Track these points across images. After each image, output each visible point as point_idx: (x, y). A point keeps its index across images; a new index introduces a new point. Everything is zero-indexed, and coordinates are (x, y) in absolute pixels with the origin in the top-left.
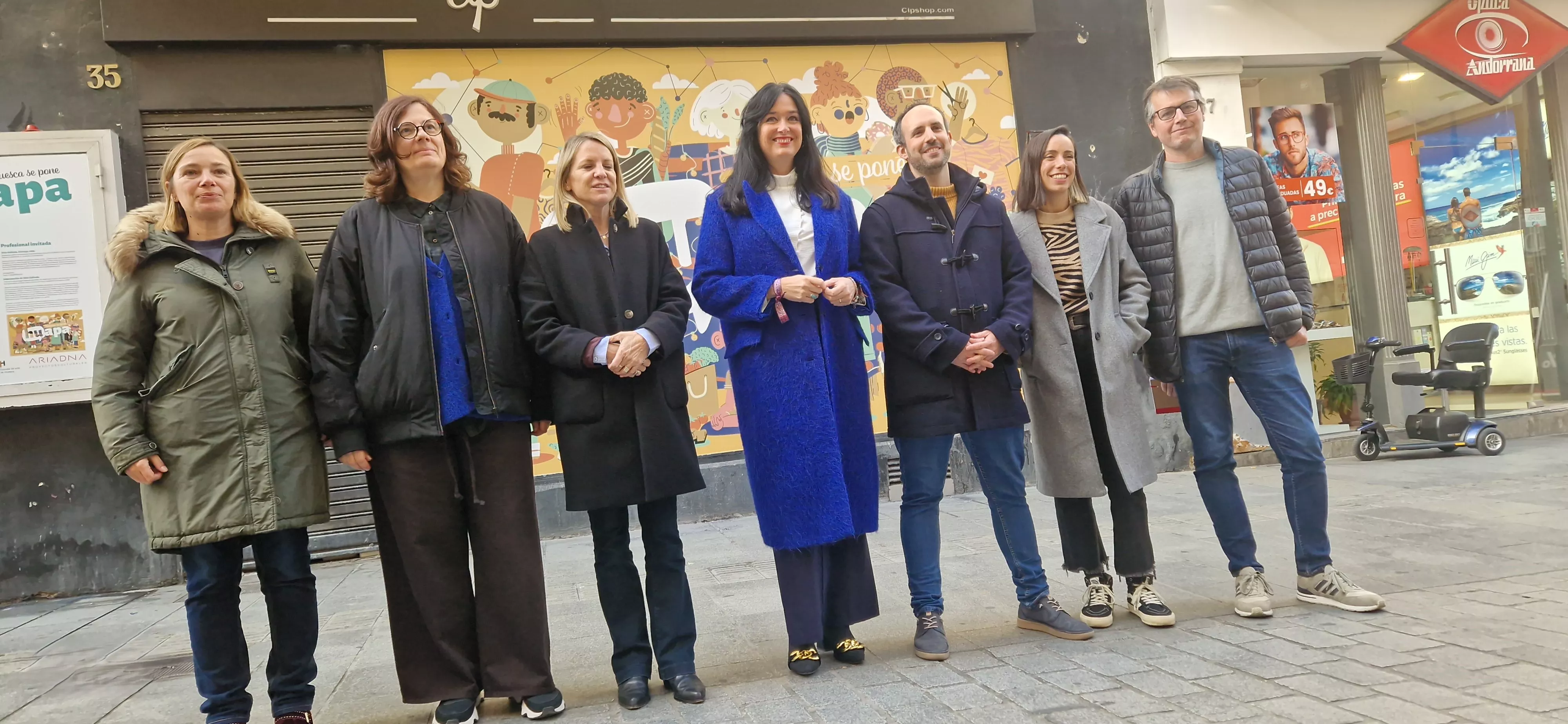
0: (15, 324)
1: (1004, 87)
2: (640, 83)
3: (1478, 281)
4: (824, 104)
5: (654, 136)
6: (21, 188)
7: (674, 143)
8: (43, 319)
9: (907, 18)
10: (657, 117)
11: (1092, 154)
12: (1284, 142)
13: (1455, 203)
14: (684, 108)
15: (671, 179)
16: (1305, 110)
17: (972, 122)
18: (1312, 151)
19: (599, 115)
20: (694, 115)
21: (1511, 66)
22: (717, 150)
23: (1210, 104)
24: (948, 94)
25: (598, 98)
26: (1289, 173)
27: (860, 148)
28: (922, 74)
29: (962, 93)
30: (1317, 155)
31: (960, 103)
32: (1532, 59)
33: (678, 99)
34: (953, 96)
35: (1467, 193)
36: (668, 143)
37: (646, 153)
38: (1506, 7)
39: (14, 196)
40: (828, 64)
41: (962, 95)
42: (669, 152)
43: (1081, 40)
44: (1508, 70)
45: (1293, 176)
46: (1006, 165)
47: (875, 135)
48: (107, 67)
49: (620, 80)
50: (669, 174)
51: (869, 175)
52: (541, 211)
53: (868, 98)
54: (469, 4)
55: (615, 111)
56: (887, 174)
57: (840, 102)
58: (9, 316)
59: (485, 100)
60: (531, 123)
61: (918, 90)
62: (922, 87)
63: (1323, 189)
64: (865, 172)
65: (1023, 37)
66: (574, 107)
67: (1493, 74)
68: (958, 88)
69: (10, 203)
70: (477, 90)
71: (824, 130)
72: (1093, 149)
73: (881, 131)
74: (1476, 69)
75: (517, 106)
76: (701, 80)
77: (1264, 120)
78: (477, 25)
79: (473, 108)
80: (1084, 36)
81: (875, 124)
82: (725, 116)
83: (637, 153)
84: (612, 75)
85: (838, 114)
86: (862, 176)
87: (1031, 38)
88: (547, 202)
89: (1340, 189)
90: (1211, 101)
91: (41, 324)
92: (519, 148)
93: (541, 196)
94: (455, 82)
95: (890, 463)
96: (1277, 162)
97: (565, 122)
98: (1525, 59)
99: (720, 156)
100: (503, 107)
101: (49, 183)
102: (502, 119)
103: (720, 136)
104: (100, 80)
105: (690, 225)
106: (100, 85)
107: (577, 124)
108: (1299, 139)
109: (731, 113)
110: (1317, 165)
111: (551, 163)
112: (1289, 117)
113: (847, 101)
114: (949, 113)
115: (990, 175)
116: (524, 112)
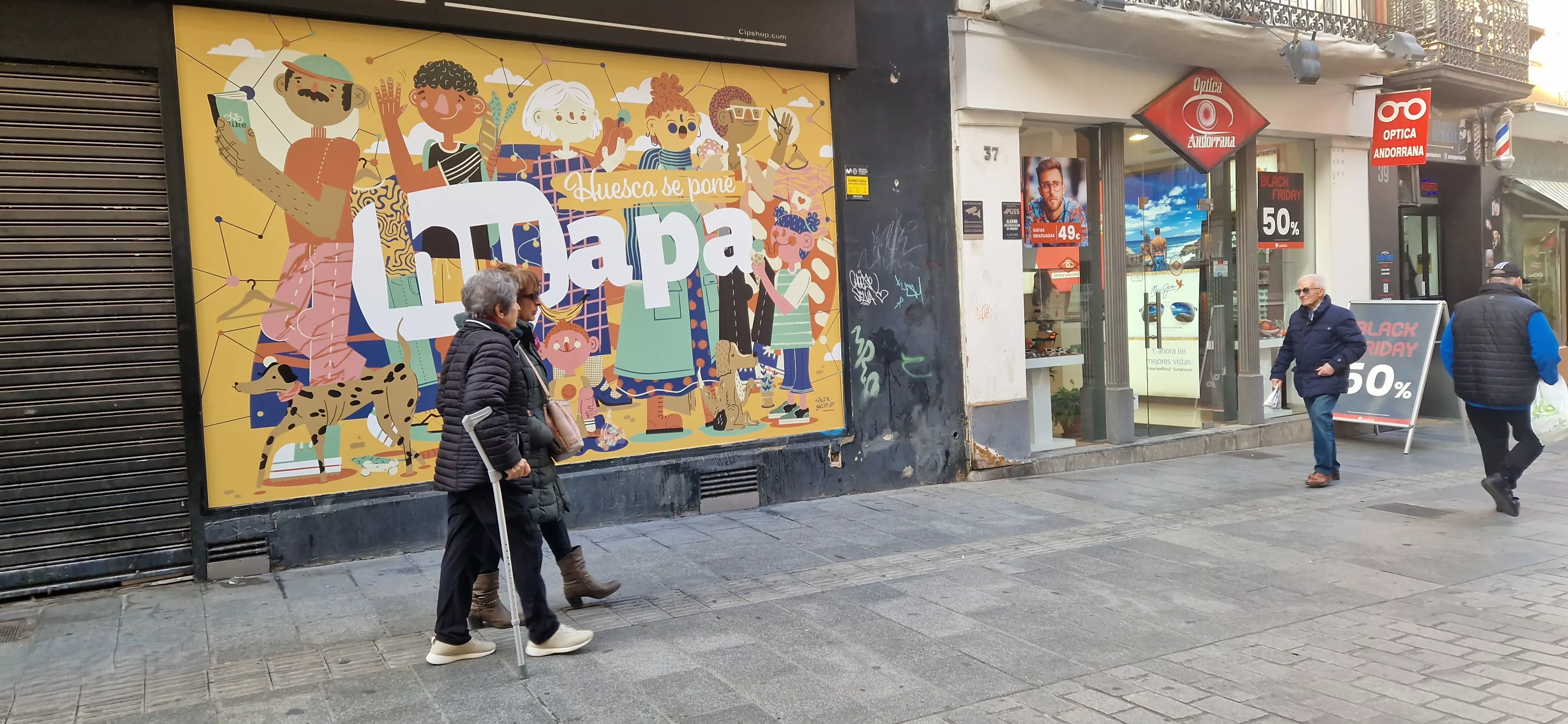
1: (825, 117)
2: (471, 75)
3: (1159, 307)
4: (659, 116)
5: (484, 132)
7: (504, 142)
9: (743, 40)
10: (488, 112)
11: (895, 187)
12: (1046, 190)
13: (1147, 239)
14: (517, 106)
15: (499, 179)
16: (1064, 162)
17: (795, 148)
18: (1067, 199)
19: (424, 104)
20: (527, 115)
21: (1219, 142)
22: (549, 154)
23: (995, 152)
24: (775, 119)
25: (424, 85)
26: (1048, 219)
27: (691, 164)
28: (752, 96)
29: (787, 118)
30: (1071, 203)
31: (785, 128)
32: (1233, 138)
33: (511, 95)
35: (1157, 232)
36: (498, 141)
37: (475, 150)
38: (1220, 91)
40: (664, 75)
41: (787, 121)
42: (499, 151)
43: (894, 80)
44: (1216, 146)
45: (1051, 220)
46: (823, 193)
47: (705, 152)
49: (450, 69)
50: (498, 174)
51: (698, 192)
52: (354, 204)
53: (701, 114)
55: (442, 101)
56: (715, 192)
57: (674, 115)
59: (294, 75)
60: (347, 105)
61: (748, 111)
62: (752, 109)
63: (1072, 234)
64: (695, 189)
65: (843, 72)
66: (397, 93)
67: (1206, 148)
68: (785, 114)
70: (285, 63)
71: (658, 143)
72: (897, 184)
73: (712, 148)
74: (1195, 143)
75: (332, 86)
76: (536, 78)
79: (279, 83)
80: (896, 77)
81: (706, 141)
82: (559, 118)
83: (464, 149)
84: (441, 62)
85: (672, 128)
86: (691, 192)
87: (851, 73)
88: (361, 194)
89: (1085, 235)
90: (996, 149)
92: (333, 132)
93: (355, 188)
94: (259, 52)
95: (702, 477)
96: (1040, 208)
97: (386, 108)
98: (1229, 138)
99: (552, 160)
100: (315, 85)
102: (313, 99)
103: (553, 139)
105: (518, 230)
107: (399, 111)
108: (1058, 188)
109: (566, 116)
110: (1069, 212)
111: (368, 152)
112: (1052, 168)
113: (681, 115)
114: (775, 137)
115: (808, 200)
116: (339, 92)
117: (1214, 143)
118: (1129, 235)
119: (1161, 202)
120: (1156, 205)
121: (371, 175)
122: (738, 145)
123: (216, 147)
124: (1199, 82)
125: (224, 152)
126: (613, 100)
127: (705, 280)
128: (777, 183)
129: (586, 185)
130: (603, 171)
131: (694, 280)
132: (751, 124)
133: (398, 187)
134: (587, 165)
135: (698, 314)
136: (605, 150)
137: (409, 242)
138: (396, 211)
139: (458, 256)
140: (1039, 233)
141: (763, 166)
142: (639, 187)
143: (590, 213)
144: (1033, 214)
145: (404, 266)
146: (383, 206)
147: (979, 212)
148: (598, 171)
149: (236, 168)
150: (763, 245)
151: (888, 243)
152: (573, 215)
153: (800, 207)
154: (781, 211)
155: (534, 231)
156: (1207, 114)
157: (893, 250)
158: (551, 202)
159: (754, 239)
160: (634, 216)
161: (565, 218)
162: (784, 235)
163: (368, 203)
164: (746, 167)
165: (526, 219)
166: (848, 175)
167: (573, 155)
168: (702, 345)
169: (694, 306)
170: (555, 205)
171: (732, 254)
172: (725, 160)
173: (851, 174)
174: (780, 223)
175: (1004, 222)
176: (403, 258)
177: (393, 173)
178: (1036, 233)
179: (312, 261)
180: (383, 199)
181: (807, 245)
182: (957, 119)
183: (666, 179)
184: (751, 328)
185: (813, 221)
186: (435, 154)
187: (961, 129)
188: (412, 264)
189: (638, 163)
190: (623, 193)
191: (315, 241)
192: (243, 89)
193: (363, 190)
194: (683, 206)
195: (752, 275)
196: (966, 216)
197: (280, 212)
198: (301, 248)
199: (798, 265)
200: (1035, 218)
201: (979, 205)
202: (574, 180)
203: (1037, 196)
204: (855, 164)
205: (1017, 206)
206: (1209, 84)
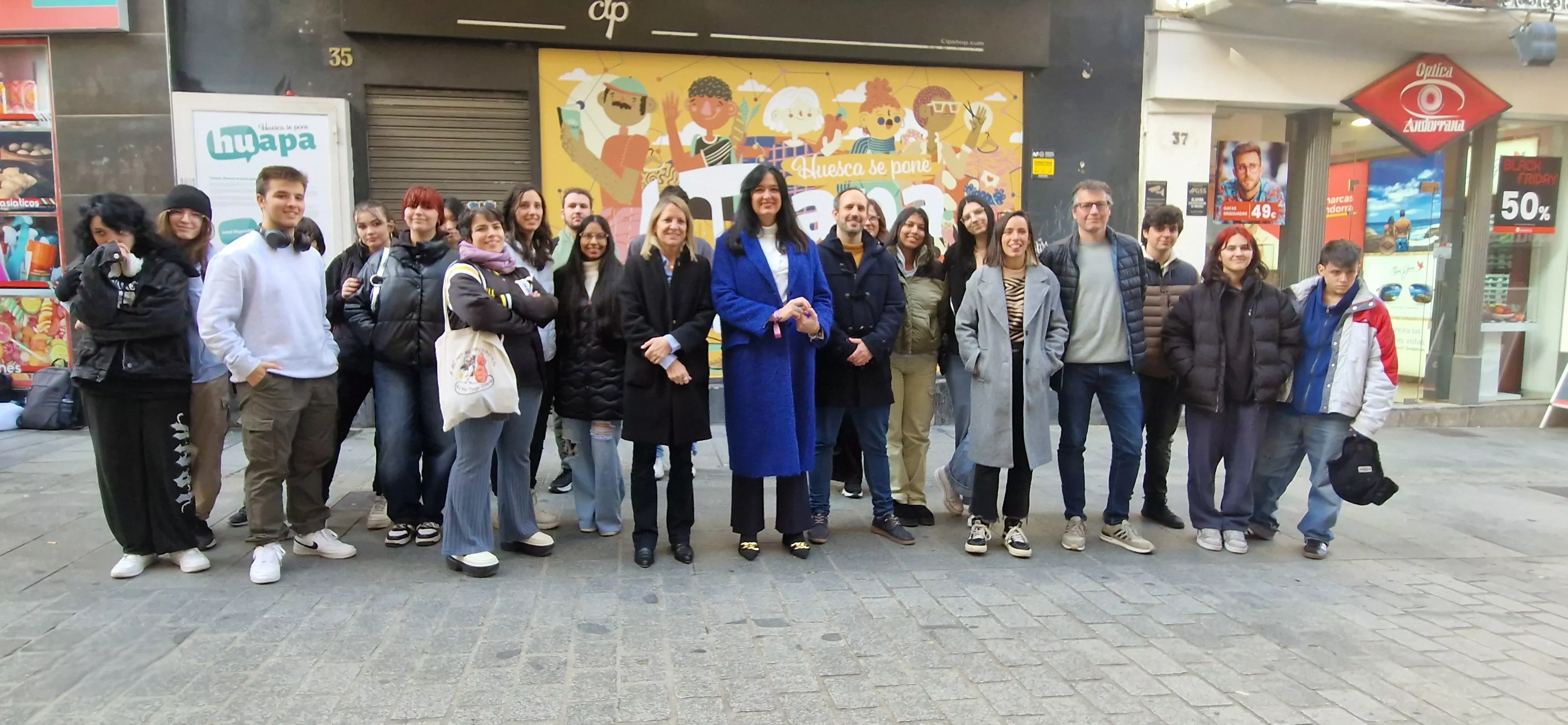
1: (1017, 109)
2: (728, 86)
3: (1397, 288)
4: (870, 112)
5: (735, 128)
6: (282, 138)
7: (749, 135)
9: (945, 48)
10: (739, 113)
11: (1081, 169)
12: (1241, 172)
13: (1391, 221)
15: (744, 163)
16: (1264, 146)
18: (1264, 181)
19: (694, 109)
20: (767, 114)
21: (1443, 127)
22: (782, 143)
23: (1184, 137)
24: (971, 112)
25: (695, 95)
26: (1242, 198)
27: (894, 149)
28: (951, 93)
29: (982, 111)
30: (1268, 184)
31: (979, 119)
32: (1464, 121)
33: (756, 100)
34: (975, 114)
35: (1402, 214)
36: (745, 134)
37: (727, 141)
38: (1450, 76)
39: (278, 143)
40: (877, 80)
41: (981, 113)
42: (744, 142)
43: (1086, 75)
44: (1440, 130)
45: (1245, 200)
46: (1011, 173)
48: (343, 50)
49: (714, 82)
51: (899, 172)
52: (644, 181)
53: (906, 109)
54: (605, 17)
55: (707, 106)
56: (913, 172)
57: (883, 111)
59: (611, 91)
60: (643, 112)
61: (947, 107)
62: (950, 104)
63: (1267, 212)
64: (896, 169)
65: (1037, 70)
66: (676, 101)
67: (1427, 132)
68: (980, 107)
69: (274, 148)
70: (605, 84)
72: (1082, 165)
73: (914, 136)
74: (1412, 127)
75: (634, 98)
76: (775, 85)
77: (1228, 152)
78: (610, 35)
79: (601, 97)
80: (1088, 72)
81: (909, 131)
82: (791, 116)
83: (721, 140)
84: (708, 78)
85: (881, 121)
87: (1045, 71)
89: (1282, 214)
90: (1185, 135)
92: (633, 131)
94: (590, 76)
96: (1234, 188)
97: (668, 112)
98: (1457, 122)
99: (784, 148)
100: (623, 98)
101: (302, 136)
102: (621, 107)
103: (785, 132)
104: (338, 59)
106: (338, 63)
107: (677, 114)
108: (1255, 169)
109: (796, 114)
110: (1266, 193)
111: (654, 144)
112: (1250, 151)
113: (889, 111)
114: (970, 127)
115: (996, 179)
116: (638, 103)
117: (1438, 128)
118: (1372, 217)
119: (1409, 184)
120: (1404, 188)
121: (656, 160)
122: (936, 134)
123: (560, 142)
124: (1424, 67)
125: (565, 145)
126: (834, 100)
128: (969, 164)
129: (809, 166)
130: (822, 155)
132: (948, 116)
133: (673, 169)
134: (811, 150)
136: (825, 139)
139: (709, 217)
140: (1230, 211)
141: (957, 150)
142: (851, 168)
143: (810, 188)
144: (1225, 194)
147: (1163, 190)
148: (818, 156)
149: (571, 156)
150: (952, 215)
152: (797, 189)
153: (988, 184)
154: (971, 187)
156: (1431, 99)
159: (944, 210)
163: (653, 180)
164: (942, 152)
166: (1035, 157)
167: (800, 143)
172: (924, 146)
173: (1038, 157)
175: (1189, 199)
177: (670, 159)
178: (1226, 211)
179: (616, 220)
182: (1146, 107)
183: (872, 161)
185: (1000, 196)
186: (700, 144)
187: (1151, 117)
189: (850, 149)
190: (837, 173)
191: (619, 206)
192: (578, 103)
194: (885, 183)
195: (942, 240)
196: (1148, 194)
198: (609, 211)
200: (1227, 198)
201: (1164, 186)
202: (800, 163)
203: (1232, 177)
204: (1043, 148)
205: (1205, 186)
206: (1437, 69)
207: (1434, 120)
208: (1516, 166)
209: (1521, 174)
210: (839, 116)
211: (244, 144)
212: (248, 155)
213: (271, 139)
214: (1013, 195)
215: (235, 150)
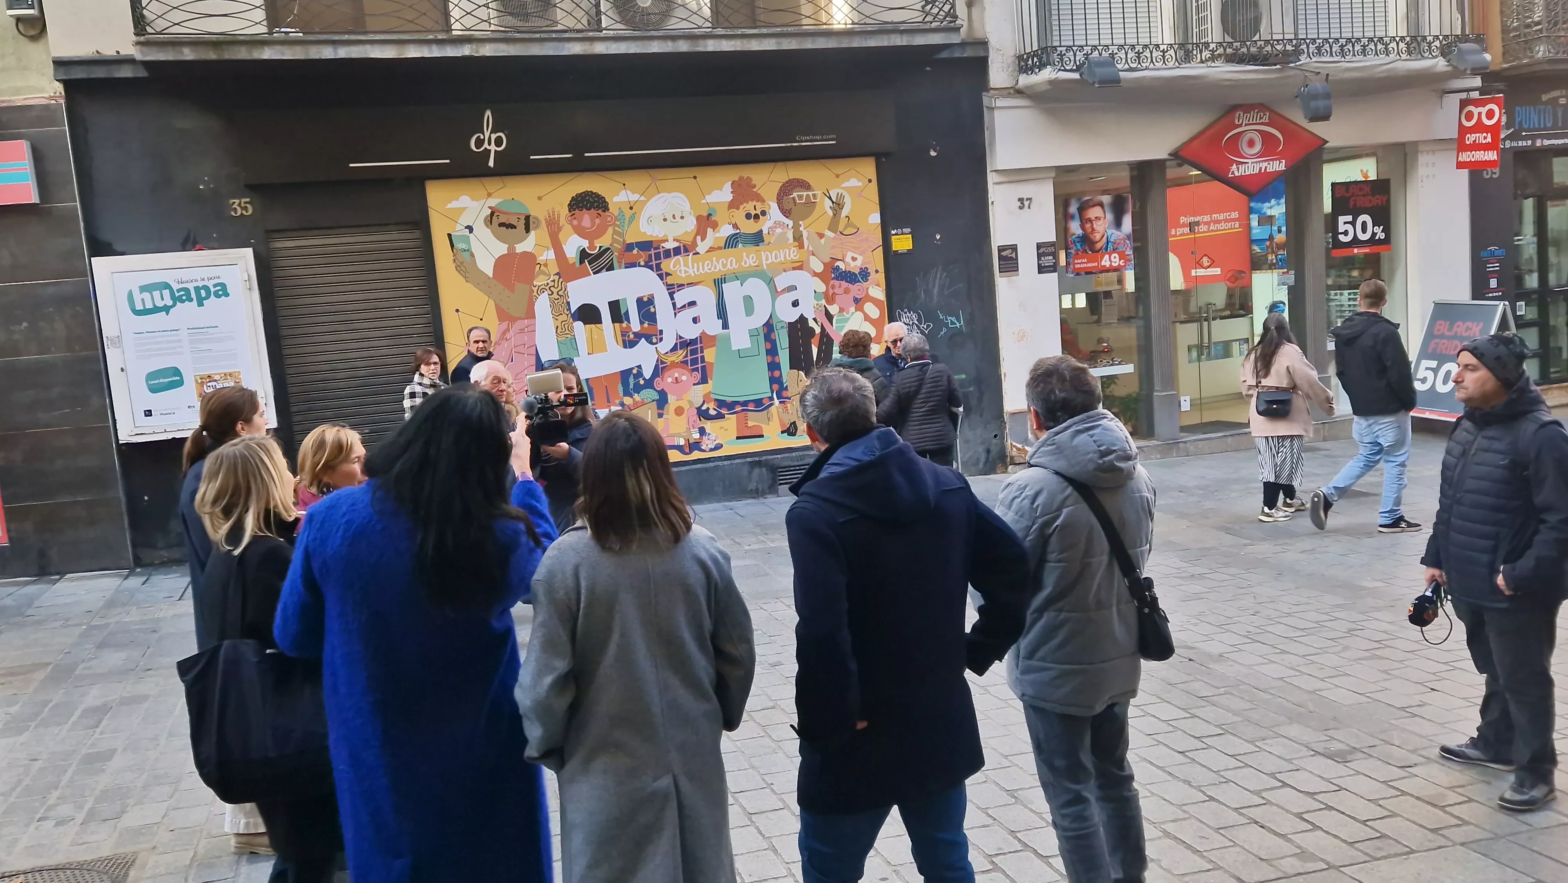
0: (200, 381)
1: (873, 191)
2: (604, 198)
3: (1282, 305)
4: (738, 209)
5: (615, 236)
6: (197, 289)
8: (217, 377)
9: (800, 144)
11: (937, 240)
12: (1088, 226)
14: (636, 216)
15: (626, 267)
16: (1106, 199)
18: (1110, 232)
19: (575, 222)
20: (643, 220)
21: (1266, 167)
22: (660, 246)
23: (1029, 202)
24: (830, 198)
25: (574, 210)
26: (1091, 250)
27: (763, 241)
28: (810, 184)
29: (841, 197)
30: (1115, 235)
31: (839, 205)
32: (1284, 161)
33: (631, 208)
34: (834, 200)
36: (624, 241)
37: (609, 249)
38: (1267, 121)
39: (193, 295)
40: (741, 178)
41: (840, 199)
42: (625, 248)
43: (933, 154)
44: (1263, 171)
45: (1093, 251)
46: (872, 251)
47: (775, 231)
48: (243, 200)
49: (590, 196)
50: (625, 264)
51: (770, 261)
52: (535, 293)
53: (770, 203)
54: (486, 148)
55: (587, 218)
56: (783, 260)
57: (749, 207)
58: (195, 376)
59: (495, 214)
60: (527, 230)
61: (808, 196)
62: (810, 193)
64: (767, 259)
65: (887, 155)
66: (558, 217)
67: (1251, 175)
68: (838, 194)
69: (191, 300)
70: (490, 208)
71: (738, 228)
72: (938, 237)
74: (1236, 171)
75: (518, 218)
76: (648, 193)
77: (1073, 209)
78: (491, 164)
79: (487, 221)
80: (935, 151)
82: (665, 220)
83: (602, 249)
84: (584, 192)
85: (748, 216)
87: (896, 155)
89: (1130, 261)
90: (1030, 199)
91: (215, 381)
92: (520, 248)
93: (535, 283)
94: (475, 202)
95: (779, 470)
96: (1082, 241)
97: (551, 228)
98: (1278, 162)
99: (662, 250)
100: (508, 219)
101: (215, 286)
102: (507, 228)
103: (661, 236)
104: (239, 209)
105: (639, 301)
106: (239, 214)
107: (560, 229)
108: (1100, 223)
109: (669, 218)
110: (1113, 242)
111: (541, 259)
112: (1094, 206)
113: (755, 206)
114: (831, 213)
115: (860, 259)
116: (523, 221)
117: (1261, 169)
121: (544, 274)
122: (801, 222)
123: (454, 265)
124: (1242, 115)
125: (458, 269)
126: (704, 201)
127: (777, 326)
128: (833, 247)
129: (686, 265)
130: (698, 253)
131: (769, 326)
132: (810, 205)
133: (561, 280)
134: (686, 250)
135: (772, 352)
136: (699, 238)
137: (570, 315)
138: (561, 296)
139: (600, 322)
140: (1082, 263)
141: (821, 236)
142: (725, 262)
143: (690, 285)
144: (1075, 248)
145: (567, 332)
146: (553, 293)
147: (1014, 253)
148: (694, 254)
149: (465, 277)
150: (823, 296)
151: (931, 286)
152: (678, 287)
153: (853, 264)
154: (838, 268)
155: (651, 301)
156: (1251, 144)
157: (936, 290)
158: (662, 279)
159: (815, 292)
160: (722, 283)
161: (672, 290)
162: (840, 287)
163: (543, 292)
164: (807, 239)
165: (644, 293)
166: (893, 235)
167: (676, 244)
168: (776, 374)
169: (769, 346)
170: (665, 281)
171: (798, 304)
172: (790, 235)
173: (896, 234)
174: (837, 278)
175: (1039, 259)
176: (566, 326)
177: (558, 271)
178: (1078, 263)
179: (511, 333)
180: (552, 289)
181: (860, 293)
182: (992, 179)
183: (745, 254)
184: (815, 359)
185: (864, 274)
186: (583, 255)
187: (996, 186)
188: (572, 330)
189: (723, 245)
190: (713, 268)
191: (513, 319)
192: (466, 228)
193: (540, 284)
194: (758, 273)
195: (815, 319)
196: (1002, 258)
197: (492, 303)
198: (505, 325)
199: (853, 309)
200: (1077, 252)
201: (1014, 248)
202: (678, 261)
203: (1079, 232)
204: (900, 226)
205: (1052, 244)
206: (1253, 116)
207: (1256, 162)
208: (1347, 191)
209: (1352, 199)
210: (710, 215)
211: (163, 299)
212: (166, 309)
213: (187, 290)
214: (877, 271)
215: (154, 305)
